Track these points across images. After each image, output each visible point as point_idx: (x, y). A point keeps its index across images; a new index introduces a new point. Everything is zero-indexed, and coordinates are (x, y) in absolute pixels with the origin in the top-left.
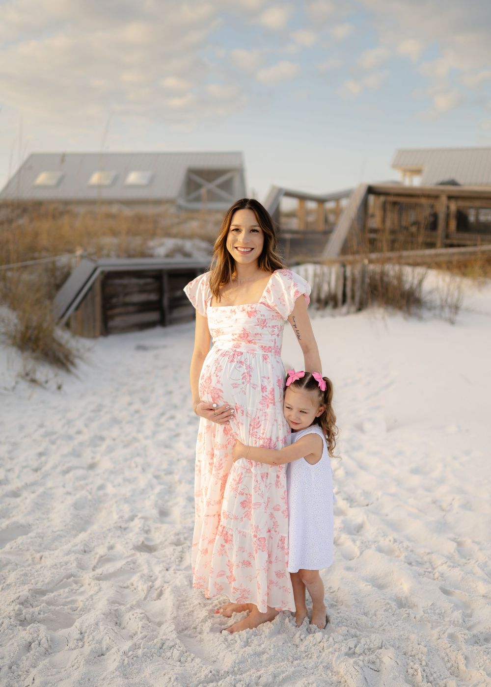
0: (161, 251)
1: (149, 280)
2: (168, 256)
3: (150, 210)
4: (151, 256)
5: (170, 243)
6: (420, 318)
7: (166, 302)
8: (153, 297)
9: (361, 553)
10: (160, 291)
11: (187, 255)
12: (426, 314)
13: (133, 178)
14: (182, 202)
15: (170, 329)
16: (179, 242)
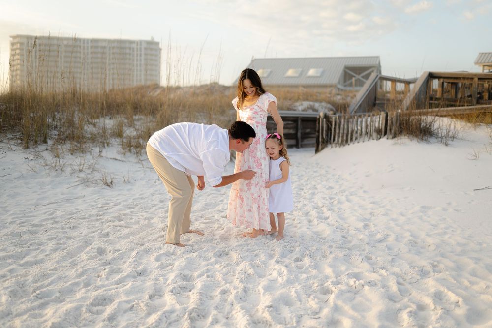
0: (300, 108)
1: (290, 122)
2: (303, 110)
3: (315, 90)
4: (295, 110)
5: (306, 104)
6: (428, 142)
7: (299, 135)
8: (292, 131)
9: (318, 224)
10: (296, 129)
11: (316, 110)
12: (432, 140)
13: (312, 72)
14: (340, 86)
15: (301, 149)
16: (311, 103)
